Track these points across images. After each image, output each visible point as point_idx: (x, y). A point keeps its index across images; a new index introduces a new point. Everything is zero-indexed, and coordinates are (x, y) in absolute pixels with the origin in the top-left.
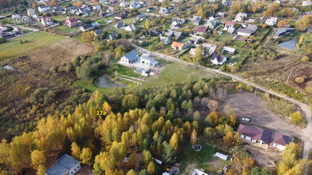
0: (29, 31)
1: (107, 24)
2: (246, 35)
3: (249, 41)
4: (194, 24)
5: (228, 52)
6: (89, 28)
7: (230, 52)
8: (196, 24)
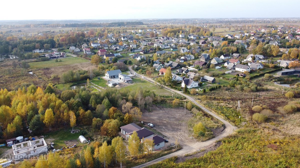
0: (71, 56)
1: (129, 56)
2: (243, 71)
3: (241, 75)
4: (201, 60)
5: (208, 80)
6: (111, 57)
7: (209, 81)
8: (203, 61)
